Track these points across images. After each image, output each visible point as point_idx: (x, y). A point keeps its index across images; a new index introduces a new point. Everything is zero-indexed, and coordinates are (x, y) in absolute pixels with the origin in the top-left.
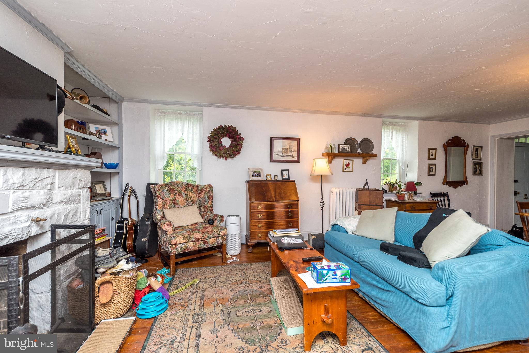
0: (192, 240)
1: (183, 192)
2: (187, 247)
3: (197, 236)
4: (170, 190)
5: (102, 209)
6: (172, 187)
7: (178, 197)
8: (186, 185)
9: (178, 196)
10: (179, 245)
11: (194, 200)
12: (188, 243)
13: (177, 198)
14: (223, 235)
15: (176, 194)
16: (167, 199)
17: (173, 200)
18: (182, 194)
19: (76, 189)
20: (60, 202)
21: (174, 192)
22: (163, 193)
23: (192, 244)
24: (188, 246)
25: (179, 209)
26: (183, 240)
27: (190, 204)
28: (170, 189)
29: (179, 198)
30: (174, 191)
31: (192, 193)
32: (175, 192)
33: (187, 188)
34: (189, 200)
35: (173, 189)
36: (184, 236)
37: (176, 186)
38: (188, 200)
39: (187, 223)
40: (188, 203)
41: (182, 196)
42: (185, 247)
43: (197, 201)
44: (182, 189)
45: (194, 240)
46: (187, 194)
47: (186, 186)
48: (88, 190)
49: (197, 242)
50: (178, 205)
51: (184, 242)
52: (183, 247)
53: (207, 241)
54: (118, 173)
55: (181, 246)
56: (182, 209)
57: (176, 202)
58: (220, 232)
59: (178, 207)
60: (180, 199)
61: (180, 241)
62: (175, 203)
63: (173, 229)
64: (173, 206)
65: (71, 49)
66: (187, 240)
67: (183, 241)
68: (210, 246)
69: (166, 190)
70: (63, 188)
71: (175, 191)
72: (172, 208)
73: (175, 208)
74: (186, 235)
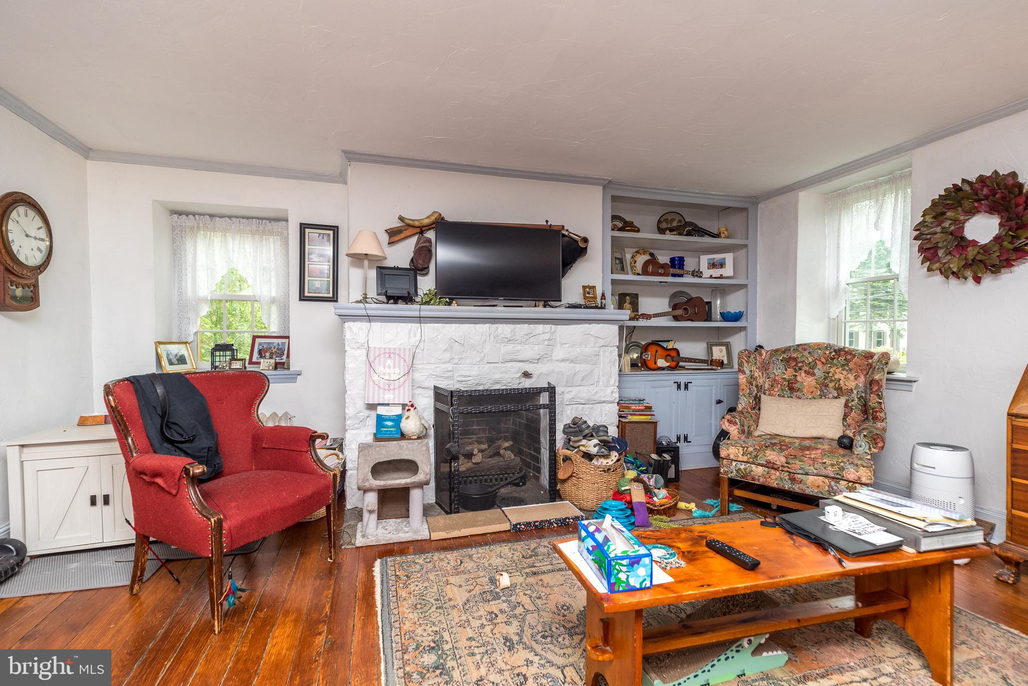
0: (760, 461)
1: (819, 366)
2: (750, 473)
3: (773, 457)
4: (787, 361)
5: (691, 383)
6: (795, 355)
7: (802, 377)
8: (835, 351)
9: (803, 375)
10: (734, 463)
11: (844, 388)
12: (753, 466)
13: (799, 378)
14: (851, 479)
15: (800, 369)
16: (777, 378)
17: (789, 381)
18: (816, 371)
19: (591, 347)
20: (563, 360)
21: (796, 365)
22: (773, 365)
23: (760, 470)
24: (752, 471)
25: (800, 401)
26: (742, 455)
27: (831, 396)
28: (790, 357)
29: (805, 378)
30: (797, 363)
31: (843, 370)
32: (800, 365)
33: (832, 359)
34: (831, 385)
35: (795, 359)
36: (746, 448)
37: (806, 353)
38: (827, 386)
39: (794, 432)
40: (825, 391)
41: (813, 374)
42: (746, 472)
43: (855, 392)
44: (820, 360)
45: (764, 463)
46: (828, 373)
47: (834, 353)
48: (614, 350)
49: (773, 471)
50: (798, 393)
51: (745, 460)
52: (740, 469)
53: (799, 476)
54: (744, 329)
55: (738, 466)
56: (807, 402)
57: (796, 386)
58: (842, 469)
59: (799, 398)
60: (806, 381)
61: (735, 456)
62: (792, 389)
63: (738, 432)
64: (787, 393)
65: (607, 180)
66: (751, 460)
67: (741, 458)
68: (808, 491)
69: (780, 361)
70: (568, 345)
71: (799, 362)
72: (783, 397)
73: (791, 397)
74: (751, 449)
